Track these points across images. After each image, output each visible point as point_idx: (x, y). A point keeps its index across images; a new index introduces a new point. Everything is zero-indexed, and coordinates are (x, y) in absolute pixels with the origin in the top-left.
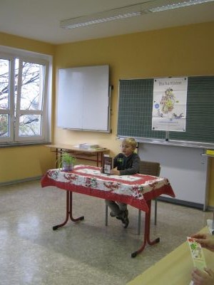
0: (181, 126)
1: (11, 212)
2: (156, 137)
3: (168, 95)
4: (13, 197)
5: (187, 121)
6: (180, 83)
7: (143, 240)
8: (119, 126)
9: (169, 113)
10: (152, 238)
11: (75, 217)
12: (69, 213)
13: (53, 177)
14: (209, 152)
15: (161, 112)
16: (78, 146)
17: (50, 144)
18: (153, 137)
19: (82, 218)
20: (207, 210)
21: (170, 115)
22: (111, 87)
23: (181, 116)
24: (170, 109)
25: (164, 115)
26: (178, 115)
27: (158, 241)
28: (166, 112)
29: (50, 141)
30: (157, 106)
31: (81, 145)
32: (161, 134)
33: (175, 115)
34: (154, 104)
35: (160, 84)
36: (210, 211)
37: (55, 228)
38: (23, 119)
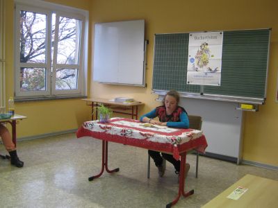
0: (216, 80)
1: (48, 164)
2: (191, 91)
3: (204, 49)
4: (49, 149)
5: (222, 75)
6: (215, 37)
7: (178, 192)
8: (154, 80)
9: (204, 67)
10: (187, 189)
11: (110, 169)
12: (105, 164)
13: (89, 128)
14: (243, 106)
15: (196, 67)
16: (113, 100)
17: (86, 97)
18: (188, 91)
19: (117, 170)
20: (240, 164)
21: (205, 69)
22: (147, 41)
23: (216, 70)
24: (205, 63)
25: (199, 69)
26: (213, 70)
27: (192, 192)
28: (201, 66)
29: (86, 95)
30: (192, 60)
31: (116, 99)
32: (196, 88)
33: (211, 70)
34: (189, 58)
35: (196, 38)
36: (243, 165)
37: (91, 179)
38: (59, 74)
